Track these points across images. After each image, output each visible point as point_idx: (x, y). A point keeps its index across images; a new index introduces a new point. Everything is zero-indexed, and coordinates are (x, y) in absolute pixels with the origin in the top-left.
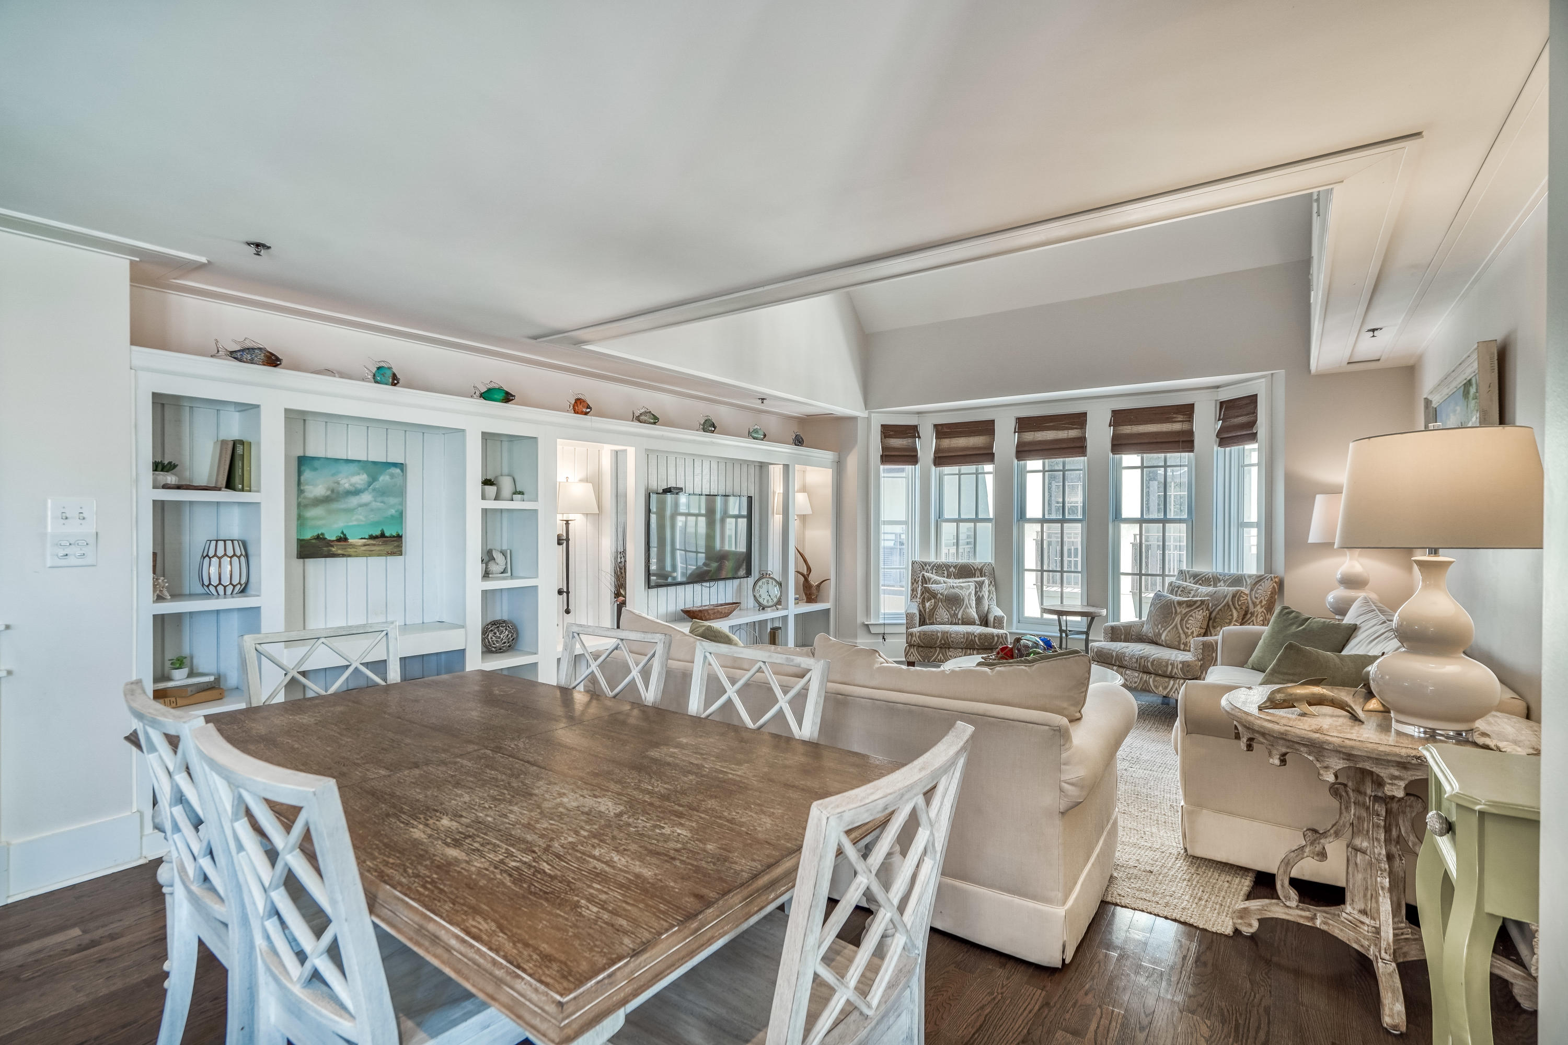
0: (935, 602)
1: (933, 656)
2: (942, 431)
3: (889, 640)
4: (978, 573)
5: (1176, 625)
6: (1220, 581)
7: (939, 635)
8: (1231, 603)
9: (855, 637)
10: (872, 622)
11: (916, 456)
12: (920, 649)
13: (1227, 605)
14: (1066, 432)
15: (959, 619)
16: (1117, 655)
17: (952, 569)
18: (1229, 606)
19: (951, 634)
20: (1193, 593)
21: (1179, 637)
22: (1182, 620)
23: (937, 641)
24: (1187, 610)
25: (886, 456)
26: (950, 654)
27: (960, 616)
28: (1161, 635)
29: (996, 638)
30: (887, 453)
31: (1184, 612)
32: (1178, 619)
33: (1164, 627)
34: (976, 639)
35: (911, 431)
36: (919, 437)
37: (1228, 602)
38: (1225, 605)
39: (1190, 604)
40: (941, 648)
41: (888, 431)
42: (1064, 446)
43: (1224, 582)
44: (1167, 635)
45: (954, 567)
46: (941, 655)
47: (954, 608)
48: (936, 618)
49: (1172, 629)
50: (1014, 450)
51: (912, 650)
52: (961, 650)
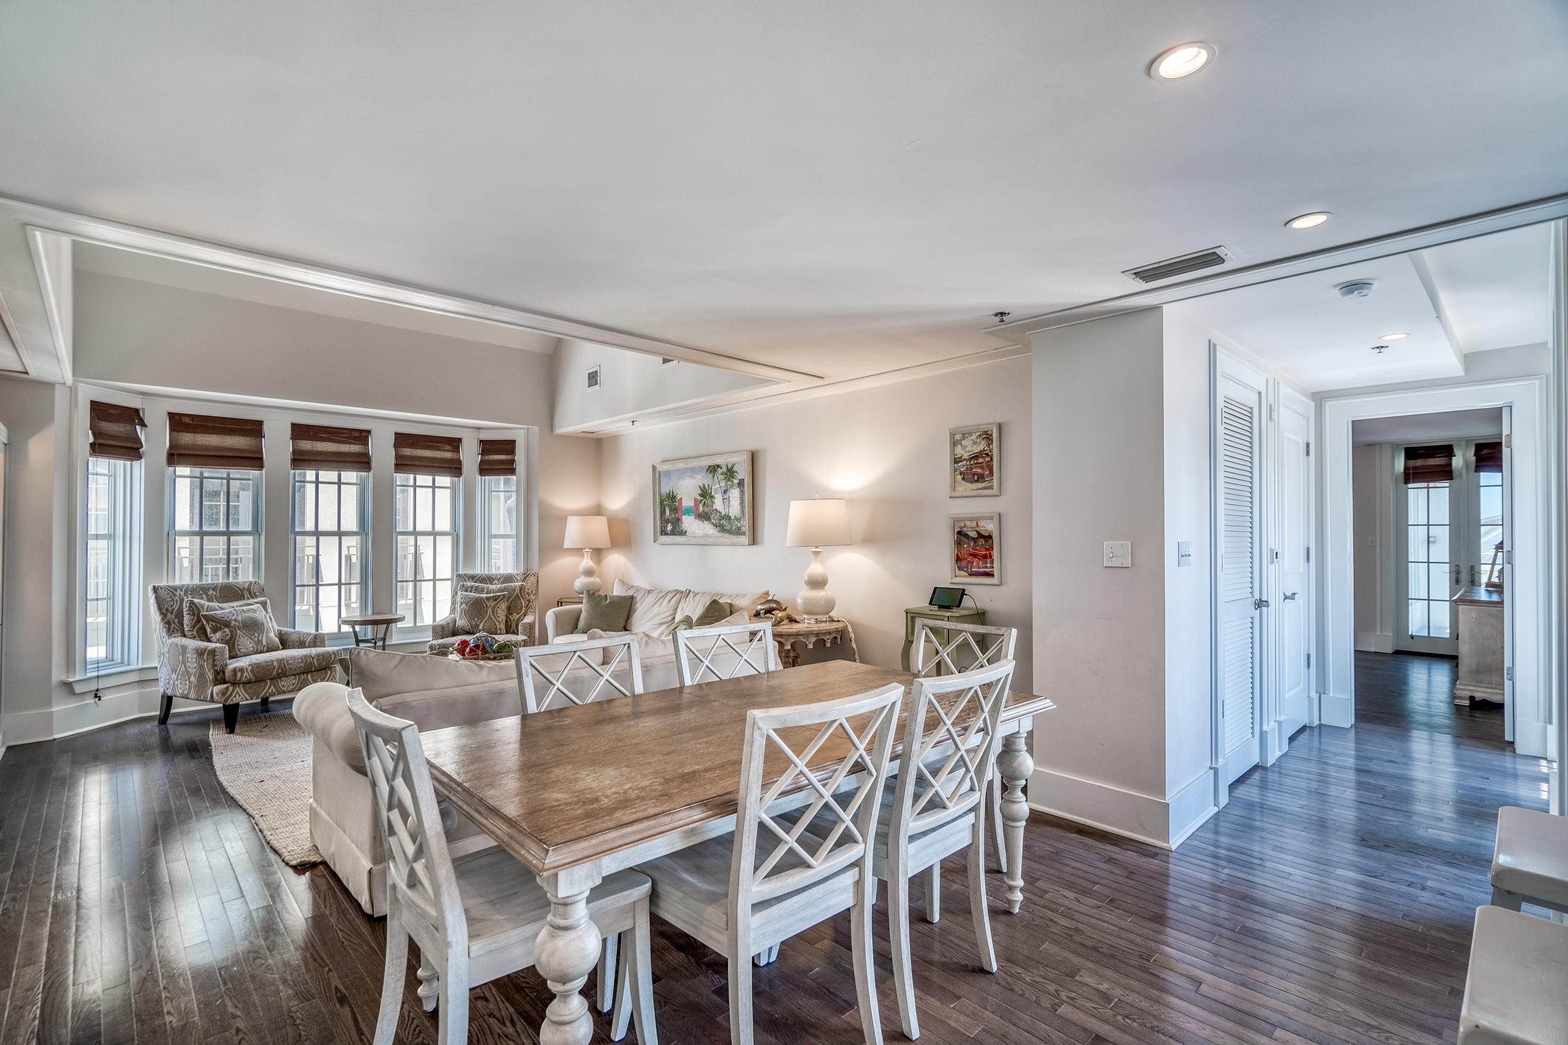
0: (231, 631)
2: (178, 422)
3: (106, 697)
4: (249, 593)
5: (490, 616)
7: (275, 664)
9: (49, 704)
10: (78, 677)
11: (139, 449)
12: (247, 686)
13: (517, 595)
15: (264, 646)
17: (211, 592)
19: (287, 661)
20: (485, 590)
21: (495, 624)
22: (493, 612)
23: (273, 671)
25: (98, 444)
26: (283, 683)
27: (264, 643)
28: (478, 626)
29: (333, 656)
30: (101, 441)
31: (493, 605)
32: (490, 611)
33: (478, 621)
34: (315, 660)
35: (133, 416)
36: (143, 424)
39: (495, 599)
40: (271, 679)
41: (99, 411)
44: (484, 625)
46: (272, 687)
47: (256, 635)
48: (239, 650)
49: (488, 619)
50: (289, 457)
51: (237, 689)
52: (293, 677)
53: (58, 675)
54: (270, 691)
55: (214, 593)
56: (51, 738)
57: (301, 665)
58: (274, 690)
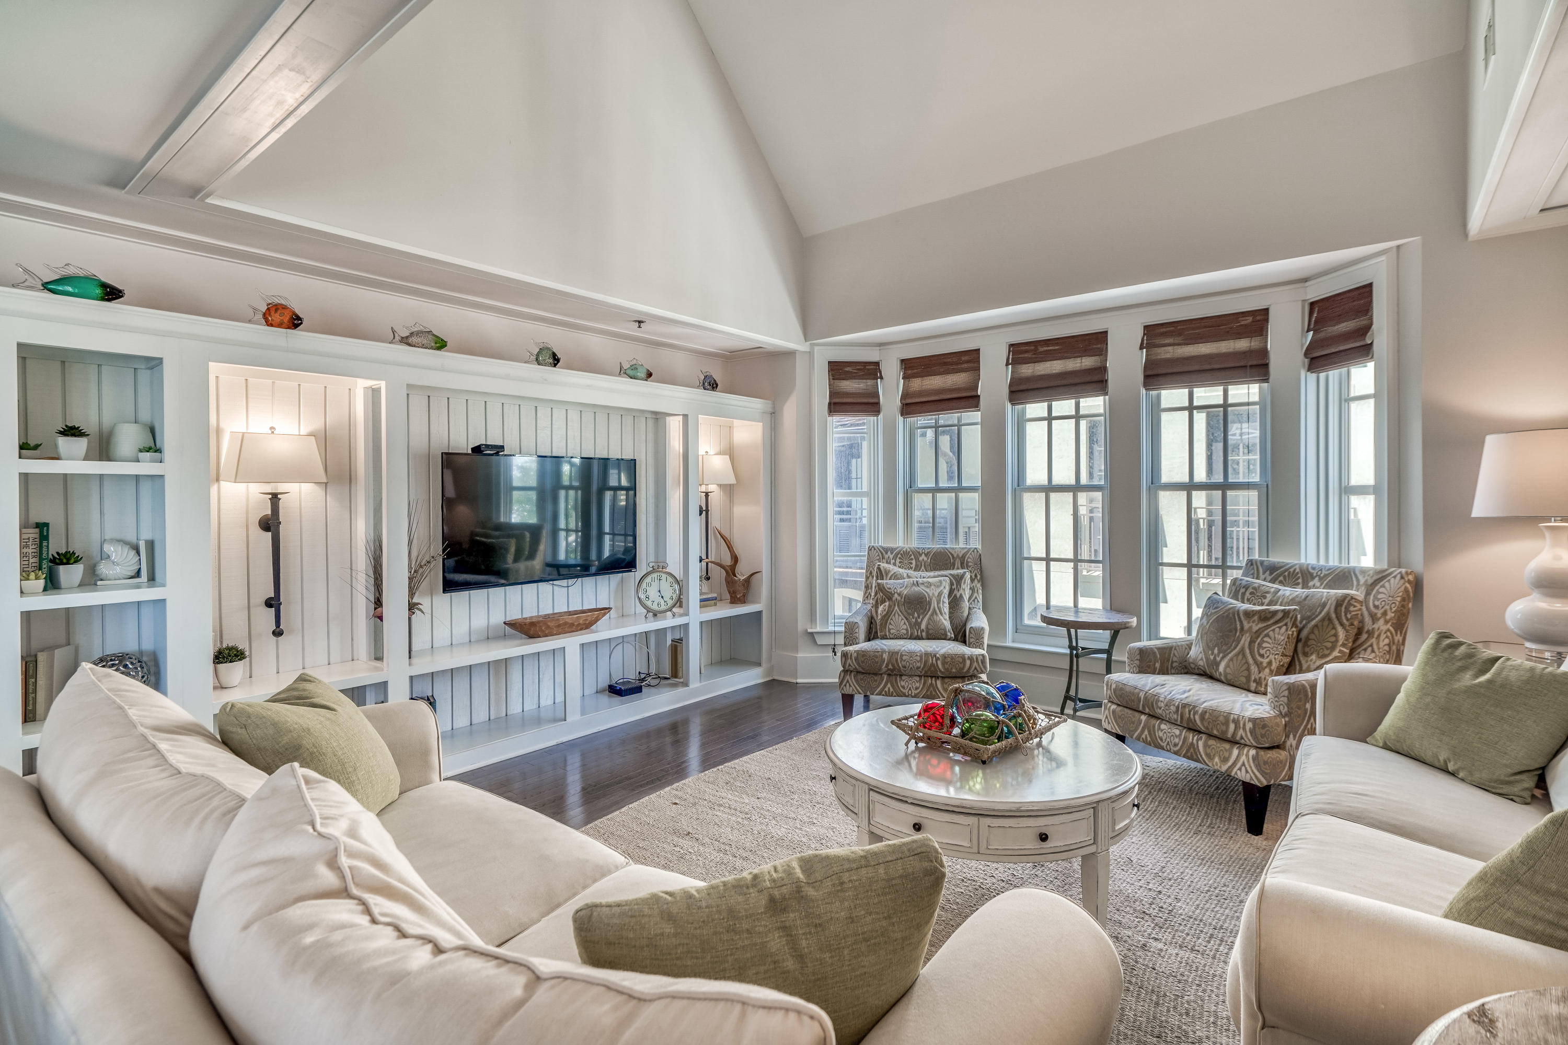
0: (890, 606)
1: (878, 687)
2: (911, 367)
4: (958, 563)
5: (1243, 649)
6: (1313, 578)
7: (885, 656)
8: (1333, 616)
10: (818, 629)
11: (878, 404)
12: (860, 676)
13: (1328, 618)
14: (1079, 360)
15: (922, 631)
16: (1146, 698)
17: (923, 558)
18: (1330, 620)
19: (902, 656)
20: (1269, 597)
21: (1248, 669)
22: (1252, 642)
23: (881, 665)
24: (1260, 625)
25: (835, 404)
26: (903, 683)
27: (923, 626)
28: (1218, 664)
29: (968, 662)
30: (837, 400)
31: (1255, 628)
32: (1245, 640)
33: (1224, 652)
34: (939, 663)
35: (871, 370)
36: (881, 378)
37: (1328, 614)
38: (1323, 620)
39: (1265, 617)
40: (889, 675)
41: (837, 370)
42: (1077, 380)
43: (1321, 579)
44: (1227, 666)
45: (926, 555)
46: (889, 685)
47: (916, 615)
48: (889, 630)
49: (1237, 655)
50: (1006, 391)
51: (848, 677)
52: (918, 679)
53: (802, 624)
54: (886, 689)
55: (925, 559)
56: (794, 681)
57: (918, 664)
58: (891, 690)
